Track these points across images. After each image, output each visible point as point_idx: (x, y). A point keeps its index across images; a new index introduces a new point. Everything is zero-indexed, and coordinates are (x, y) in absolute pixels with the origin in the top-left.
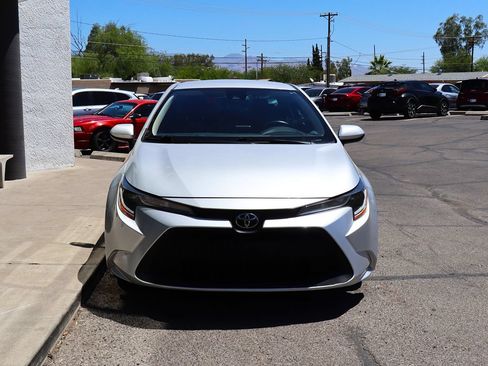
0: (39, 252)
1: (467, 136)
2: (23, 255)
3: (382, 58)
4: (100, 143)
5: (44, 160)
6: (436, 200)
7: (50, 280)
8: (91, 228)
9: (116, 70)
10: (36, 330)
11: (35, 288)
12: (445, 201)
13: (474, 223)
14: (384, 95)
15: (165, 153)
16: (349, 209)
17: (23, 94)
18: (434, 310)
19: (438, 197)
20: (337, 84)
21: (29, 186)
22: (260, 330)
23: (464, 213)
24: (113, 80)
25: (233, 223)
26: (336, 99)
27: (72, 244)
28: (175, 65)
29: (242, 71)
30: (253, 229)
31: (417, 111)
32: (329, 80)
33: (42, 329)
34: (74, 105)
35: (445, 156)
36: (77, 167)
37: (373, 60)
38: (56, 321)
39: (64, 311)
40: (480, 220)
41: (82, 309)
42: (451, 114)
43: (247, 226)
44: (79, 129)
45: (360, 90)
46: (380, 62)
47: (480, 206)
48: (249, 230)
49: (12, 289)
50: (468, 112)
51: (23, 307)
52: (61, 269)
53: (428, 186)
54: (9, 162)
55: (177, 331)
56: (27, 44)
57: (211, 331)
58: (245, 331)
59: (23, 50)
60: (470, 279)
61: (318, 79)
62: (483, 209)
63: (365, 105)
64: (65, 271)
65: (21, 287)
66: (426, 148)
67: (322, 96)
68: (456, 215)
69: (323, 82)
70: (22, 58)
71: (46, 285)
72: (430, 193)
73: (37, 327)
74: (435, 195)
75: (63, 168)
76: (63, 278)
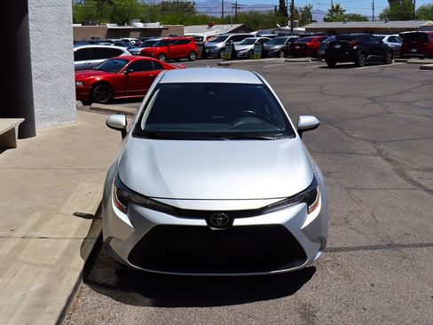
0: (48, 224)
1: (408, 87)
2: (35, 228)
3: (338, 7)
4: (98, 95)
5: (51, 118)
6: (379, 158)
7: (57, 257)
8: (91, 196)
9: (112, 17)
10: (46, 314)
11: (45, 266)
12: (388, 160)
13: (410, 186)
14: (339, 47)
15: (151, 151)
16: (304, 204)
17: (32, 63)
18: (373, 285)
19: (381, 155)
20: (299, 29)
21: (39, 146)
22: (230, 307)
23: (402, 174)
24: (110, 26)
25: (207, 222)
26: (298, 47)
27: (76, 214)
28: (162, 10)
29: (219, 16)
30: (224, 226)
31: (366, 60)
32: (293, 25)
33: (51, 313)
34: (75, 60)
35: (389, 109)
36: (79, 123)
37: (330, 8)
38: (63, 304)
39: (70, 292)
40: (415, 182)
41: (84, 285)
42: (395, 61)
43: (219, 224)
44: (80, 84)
45: (319, 39)
46: (336, 9)
47: (415, 167)
48: (221, 227)
49: (25, 266)
50: (409, 61)
51: (35, 287)
52: (66, 242)
53: (373, 142)
54: (21, 126)
55: (162, 309)
56: (35, 21)
57: (190, 309)
58: (218, 308)
59: (32, 25)
60: (404, 250)
61: (284, 24)
62: (418, 170)
63: (323, 52)
64: (70, 245)
65: (33, 265)
66: (373, 100)
67: (287, 44)
68: (396, 176)
69: (288, 28)
70: (30, 33)
71: (54, 262)
72: (375, 150)
73: (47, 310)
74: (379, 153)
75: (68, 124)
76: (67, 254)
